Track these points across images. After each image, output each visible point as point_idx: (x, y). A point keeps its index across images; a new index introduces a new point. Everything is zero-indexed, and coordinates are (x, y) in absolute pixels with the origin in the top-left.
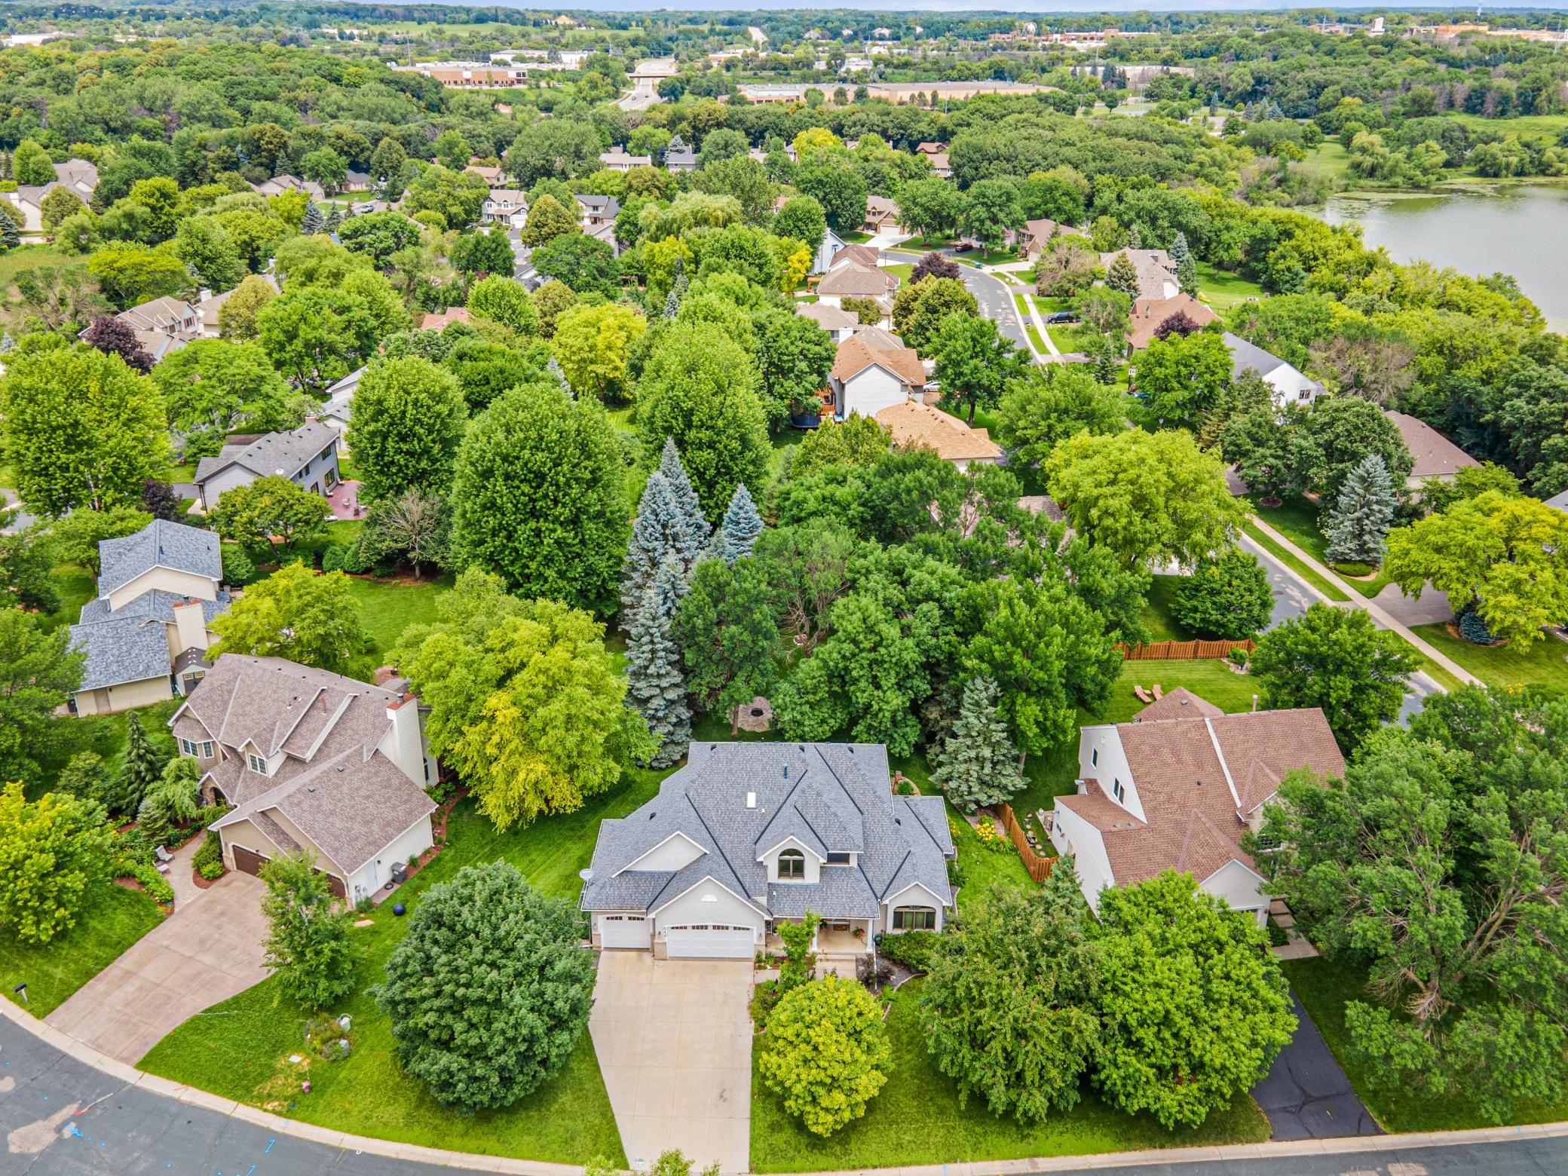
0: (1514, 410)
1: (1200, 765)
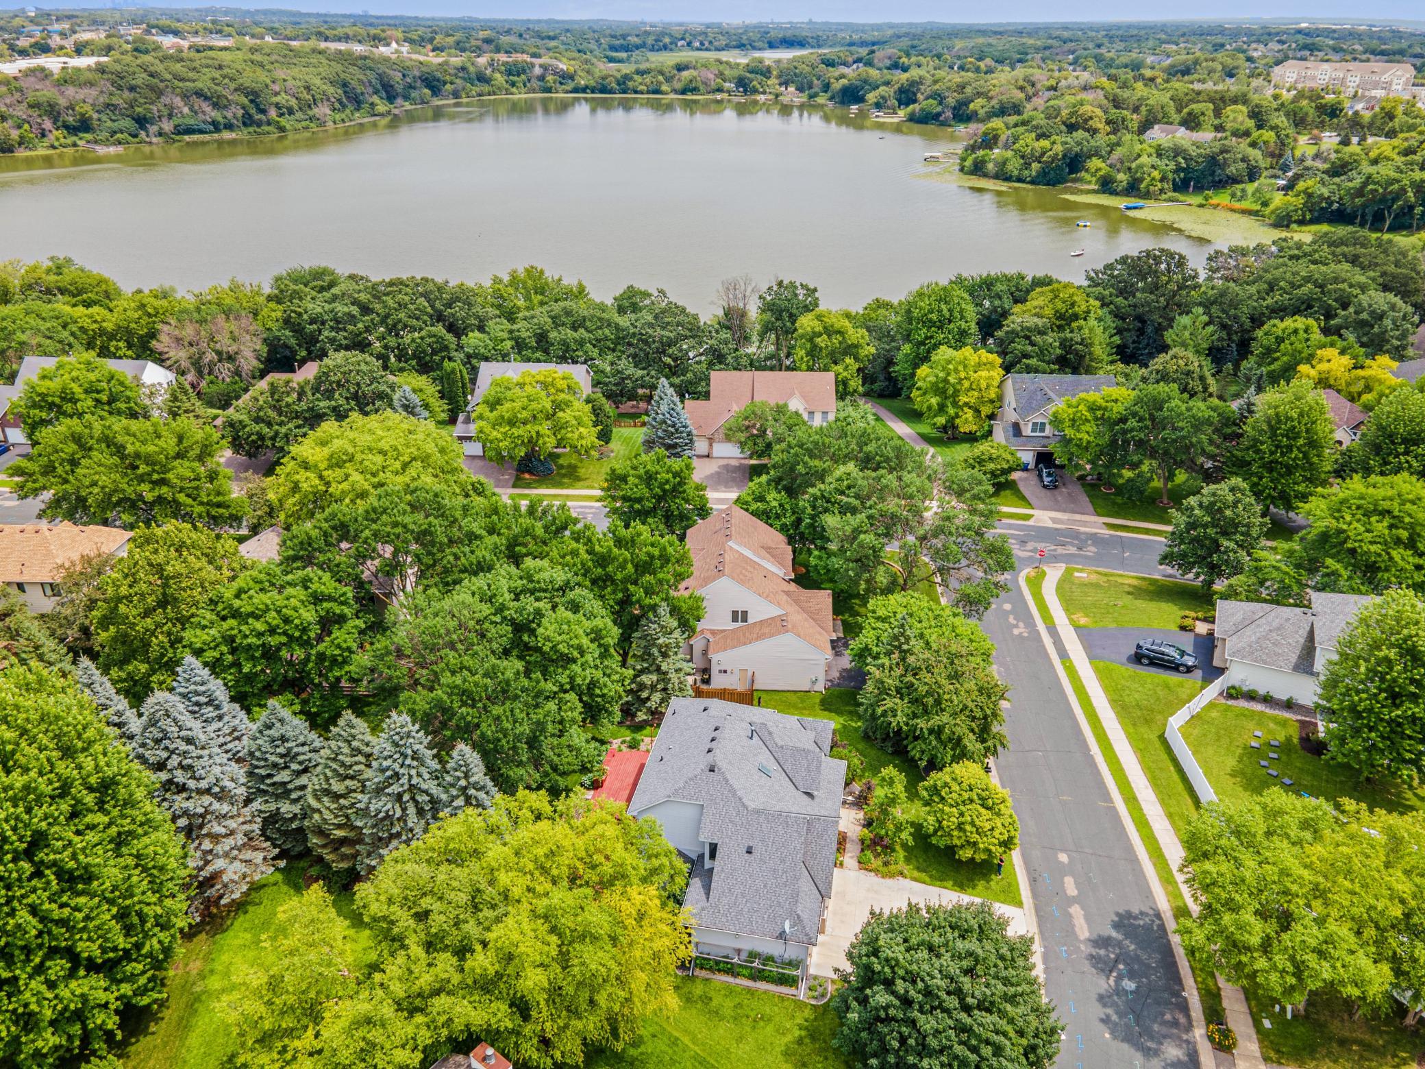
1: (755, 568)
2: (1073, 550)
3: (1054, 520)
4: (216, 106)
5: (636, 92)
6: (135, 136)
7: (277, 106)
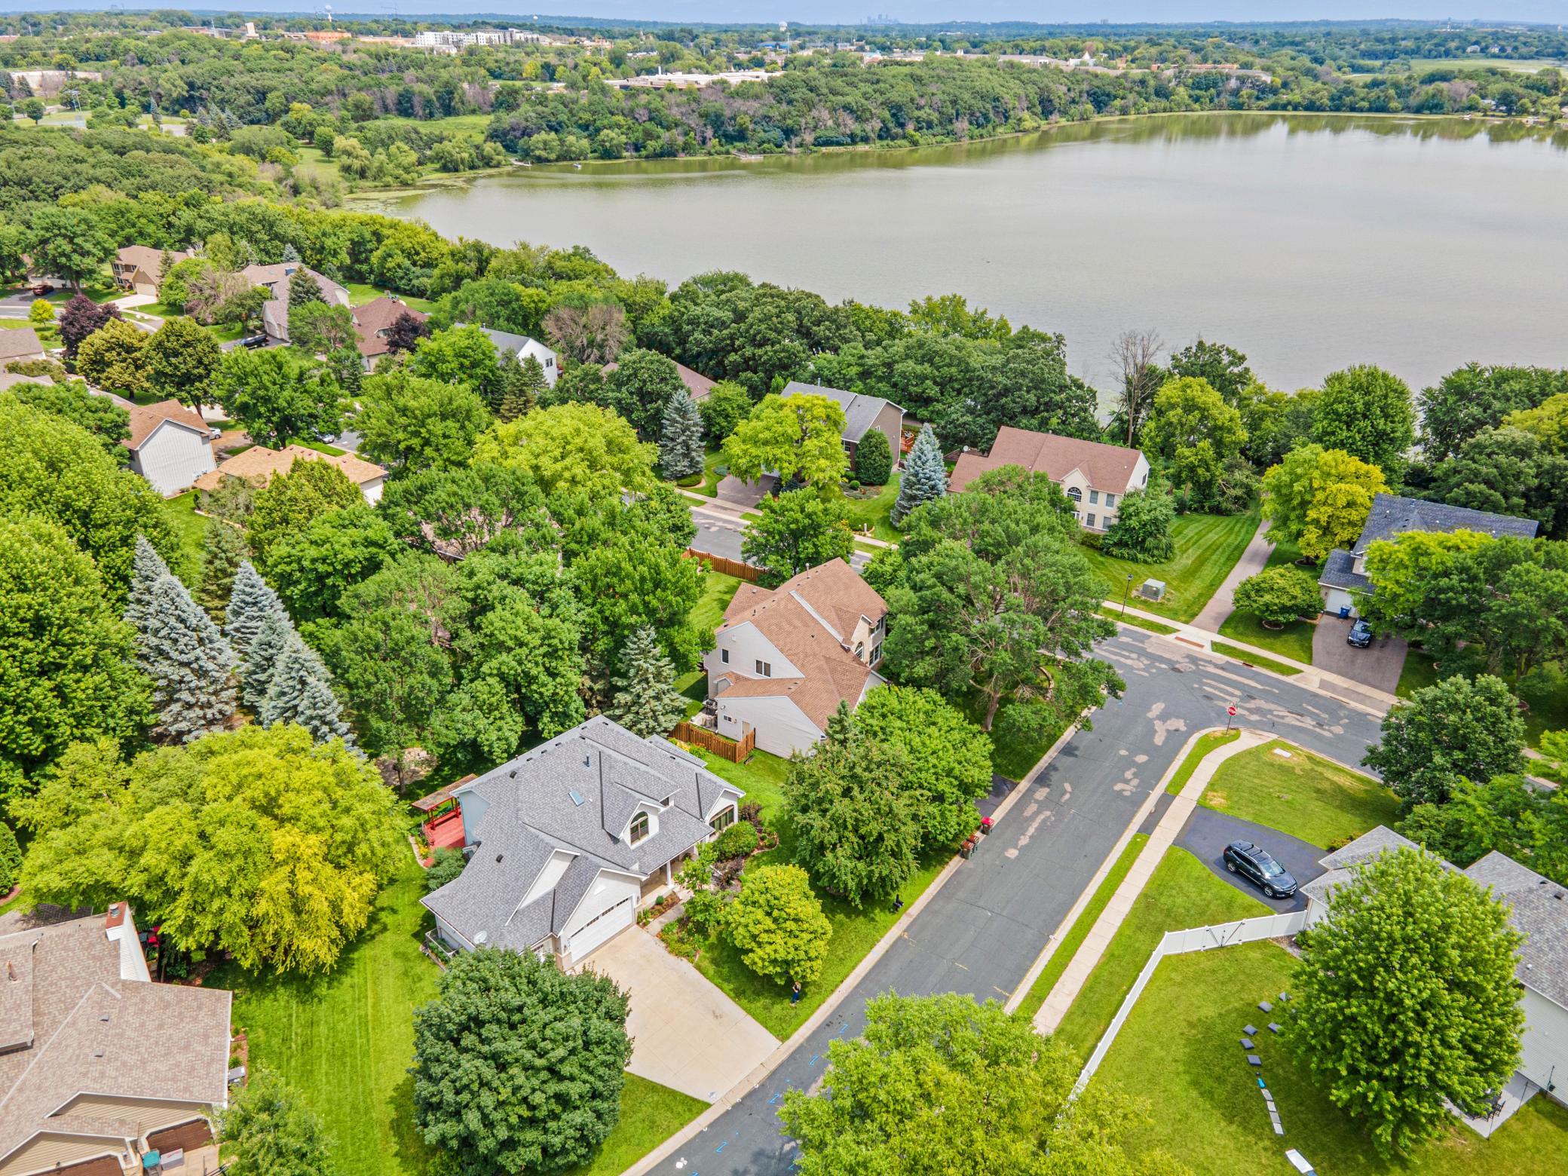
0: (698, 343)
1: (806, 625)
2: (1308, 723)
3: (1323, 684)
4: (858, 119)
5: (1353, 109)
6: (779, 146)
7: (918, 120)
